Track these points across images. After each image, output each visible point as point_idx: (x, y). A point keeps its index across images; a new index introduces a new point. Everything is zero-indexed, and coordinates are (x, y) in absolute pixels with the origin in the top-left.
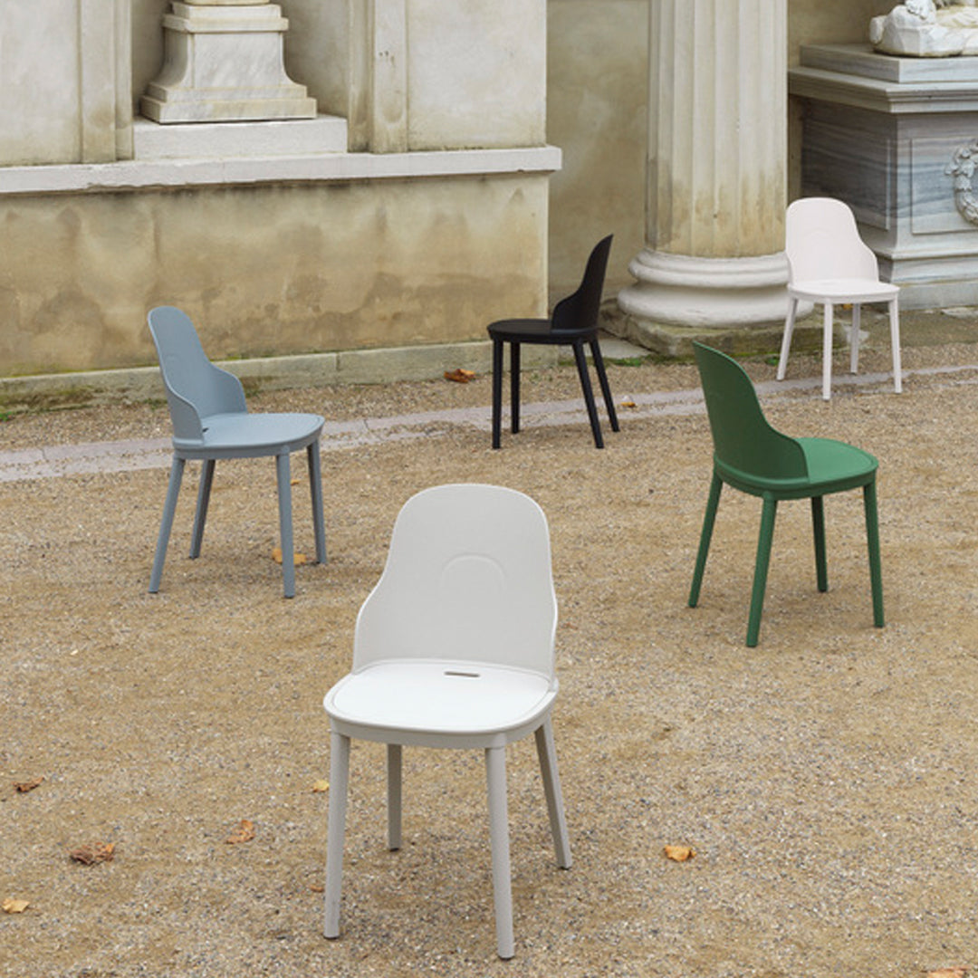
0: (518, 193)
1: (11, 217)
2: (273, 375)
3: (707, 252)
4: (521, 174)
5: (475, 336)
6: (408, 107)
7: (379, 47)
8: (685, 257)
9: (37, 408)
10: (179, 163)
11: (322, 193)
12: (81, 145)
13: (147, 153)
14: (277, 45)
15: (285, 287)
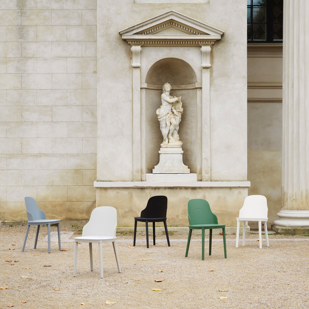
0: (240, 192)
1: (118, 192)
2: (178, 231)
3: (292, 209)
4: (239, 187)
5: (228, 225)
6: (211, 171)
7: (204, 157)
8: (287, 210)
9: (123, 234)
10: (155, 182)
11: (190, 190)
12: (133, 177)
13: (149, 180)
14: (181, 157)
15: (181, 211)
